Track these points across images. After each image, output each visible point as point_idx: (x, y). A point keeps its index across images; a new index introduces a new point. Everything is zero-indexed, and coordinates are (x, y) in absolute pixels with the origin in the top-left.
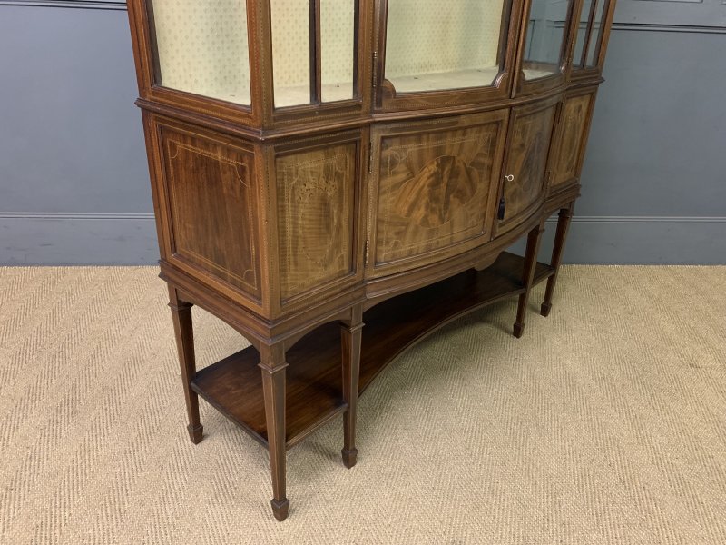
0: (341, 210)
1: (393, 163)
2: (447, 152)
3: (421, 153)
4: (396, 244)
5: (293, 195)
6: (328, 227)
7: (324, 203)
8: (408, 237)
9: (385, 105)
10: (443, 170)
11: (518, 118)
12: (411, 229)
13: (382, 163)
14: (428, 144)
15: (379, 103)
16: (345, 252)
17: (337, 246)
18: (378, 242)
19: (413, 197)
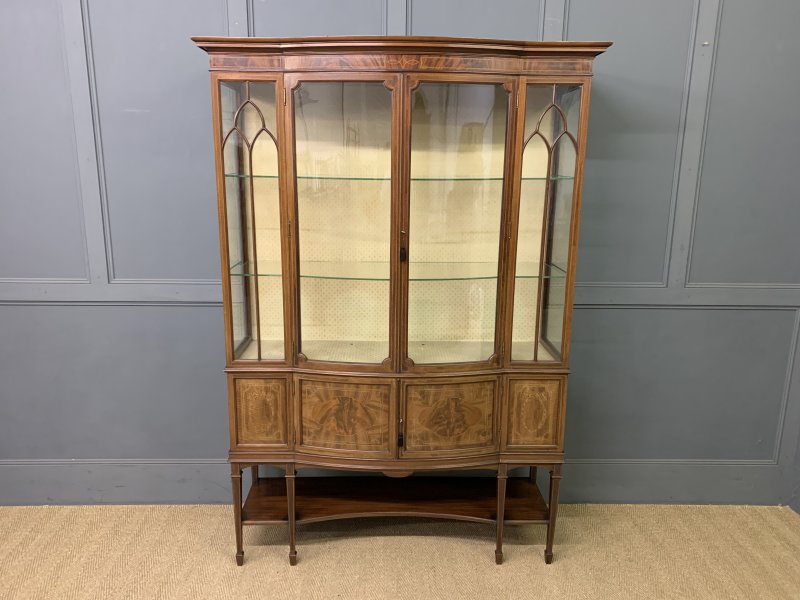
0: (276, 409)
1: (309, 393)
2: (345, 395)
3: (326, 392)
4: (315, 437)
5: (246, 397)
6: (268, 416)
7: (265, 403)
8: (322, 436)
9: (300, 364)
10: (343, 404)
11: (407, 386)
12: (324, 431)
13: (301, 392)
14: (331, 388)
15: (297, 363)
16: (281, 431)
17: (275, 427)
18: (302, 433)
19: (324, 413)
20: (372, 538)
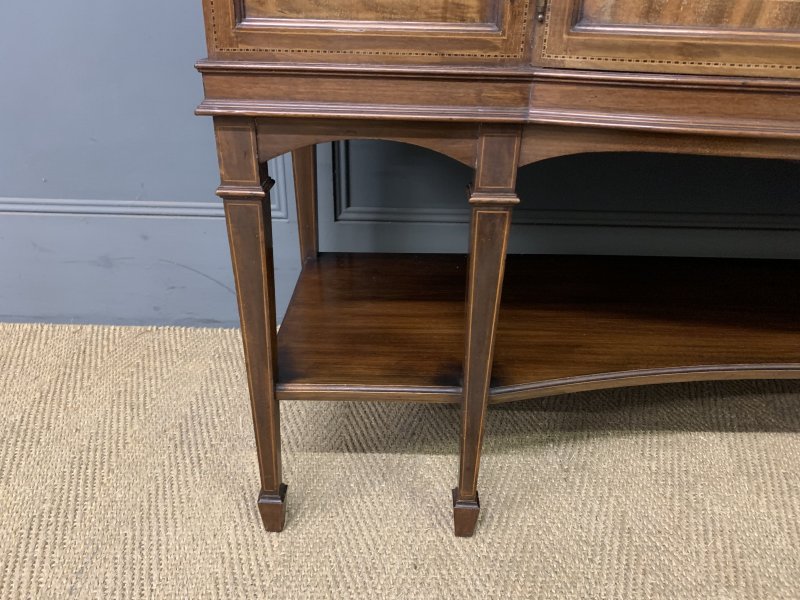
20: (683, 437)
